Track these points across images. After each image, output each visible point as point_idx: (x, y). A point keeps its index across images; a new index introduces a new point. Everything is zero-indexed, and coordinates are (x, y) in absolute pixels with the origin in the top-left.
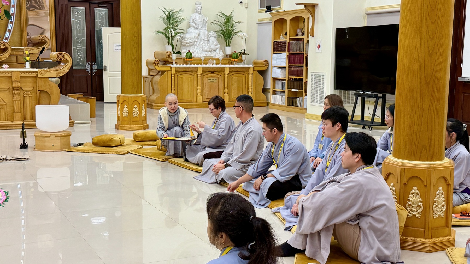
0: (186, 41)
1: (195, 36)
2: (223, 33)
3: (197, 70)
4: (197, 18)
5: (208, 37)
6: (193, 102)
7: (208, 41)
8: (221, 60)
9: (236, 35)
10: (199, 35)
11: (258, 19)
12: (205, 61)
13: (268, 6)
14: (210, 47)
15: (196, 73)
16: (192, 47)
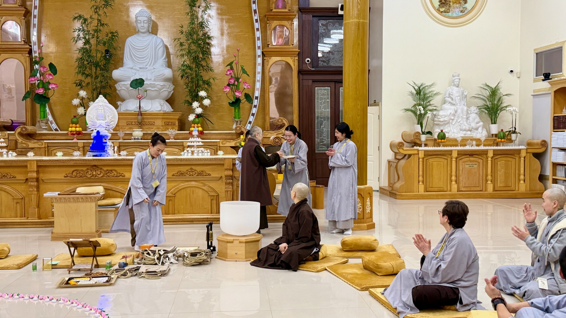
0: (439, 120)
1: (451, 113)
2: (487, 108)
3: (452, 153)
4: (454, 92)
5: (468, 113)
6: (446, 191)
7: (467, 118)
8: (483, 141)
9: (504, 110)
10: (456, 112)
11: (534, 90)
12: (463, 142)
13: (546, 74)
14: (470, 125)
15: (450, 157)
16: (447, 125)
